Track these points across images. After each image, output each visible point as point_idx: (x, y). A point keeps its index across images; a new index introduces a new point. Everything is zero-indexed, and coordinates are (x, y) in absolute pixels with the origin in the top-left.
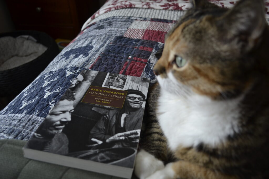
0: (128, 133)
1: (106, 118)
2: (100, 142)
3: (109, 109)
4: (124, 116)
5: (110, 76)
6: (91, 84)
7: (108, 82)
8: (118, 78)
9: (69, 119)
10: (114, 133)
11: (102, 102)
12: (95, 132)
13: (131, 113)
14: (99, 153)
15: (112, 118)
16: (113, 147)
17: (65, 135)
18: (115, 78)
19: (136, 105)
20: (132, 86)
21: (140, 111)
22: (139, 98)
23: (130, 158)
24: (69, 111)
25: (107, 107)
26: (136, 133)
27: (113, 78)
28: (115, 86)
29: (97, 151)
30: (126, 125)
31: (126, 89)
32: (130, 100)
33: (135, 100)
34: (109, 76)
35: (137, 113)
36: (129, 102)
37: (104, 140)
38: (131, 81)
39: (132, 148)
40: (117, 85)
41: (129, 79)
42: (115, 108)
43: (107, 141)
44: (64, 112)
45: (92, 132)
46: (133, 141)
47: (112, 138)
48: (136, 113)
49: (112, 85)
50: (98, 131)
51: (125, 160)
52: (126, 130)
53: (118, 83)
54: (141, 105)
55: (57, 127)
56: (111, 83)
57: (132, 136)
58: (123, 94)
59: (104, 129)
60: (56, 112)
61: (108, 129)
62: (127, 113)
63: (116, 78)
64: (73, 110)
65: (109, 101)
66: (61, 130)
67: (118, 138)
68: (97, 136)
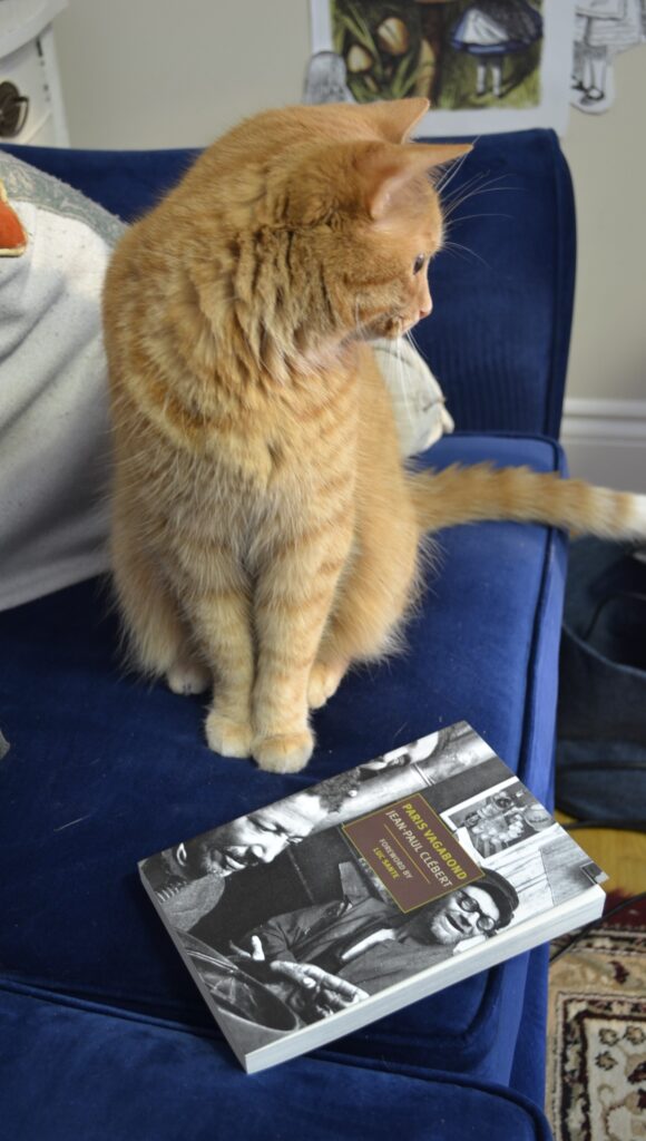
0: (336, 981)
1: (338, 913)
2: (259, 956)
3: (374, 893)
4: (384, 935)
5: (504, 795)
6: (424, 786)
7: (472, 811)
8: (517, 816)
9: (269, 858)
10: (309, 958)
11: (385, 862)
12: (280, 927)
13: (408, 941)
14: (232, 975)
15: (350, 921)
16: (267, 987)
17: (222, 891)
18: (511, 808)
19: (448, 930)
20: (521, 866)
21: (434, 954)
22: (483, 917)
23: (267, 1034)
24: (291, 835)
25: (378, 883)
26: (348, 997)
27: (505, 806)
28: (473, 836)
29: (232, 968)
30: (355, 961)
31: (491, 864)
32: (454, 905)
33: (466, 914)
34: (504, 790)
35: (420, 954)
36: (444, 910)
37: (270, 957)
38: (540, 850)
39: (297, 1019)
40: (484, 837)
41: (542, 838)
42: (390, 900)
43: (276, 965)
44: (280, 830)
45: (272, 922)
46: (321, 1006)
47: (290, 965)
48: (418, 950)
49: (470, 829)
50: (286, 928)
51: (255, 1028)
52: (341, 973)
53: (493, 831)
54: (464, 939)
55: (229, 859)
56: (479, 817)
57: (332, 996)
58: (462, 875)
59: (303, 933)
60: (265, 819)
61: (309, 940)
62: (397, 935)
63: (515, 809)
64: (300, 840)
65: (400, 872)
66: (227, 873)
67: (299, 976)
68: (270, 938)
